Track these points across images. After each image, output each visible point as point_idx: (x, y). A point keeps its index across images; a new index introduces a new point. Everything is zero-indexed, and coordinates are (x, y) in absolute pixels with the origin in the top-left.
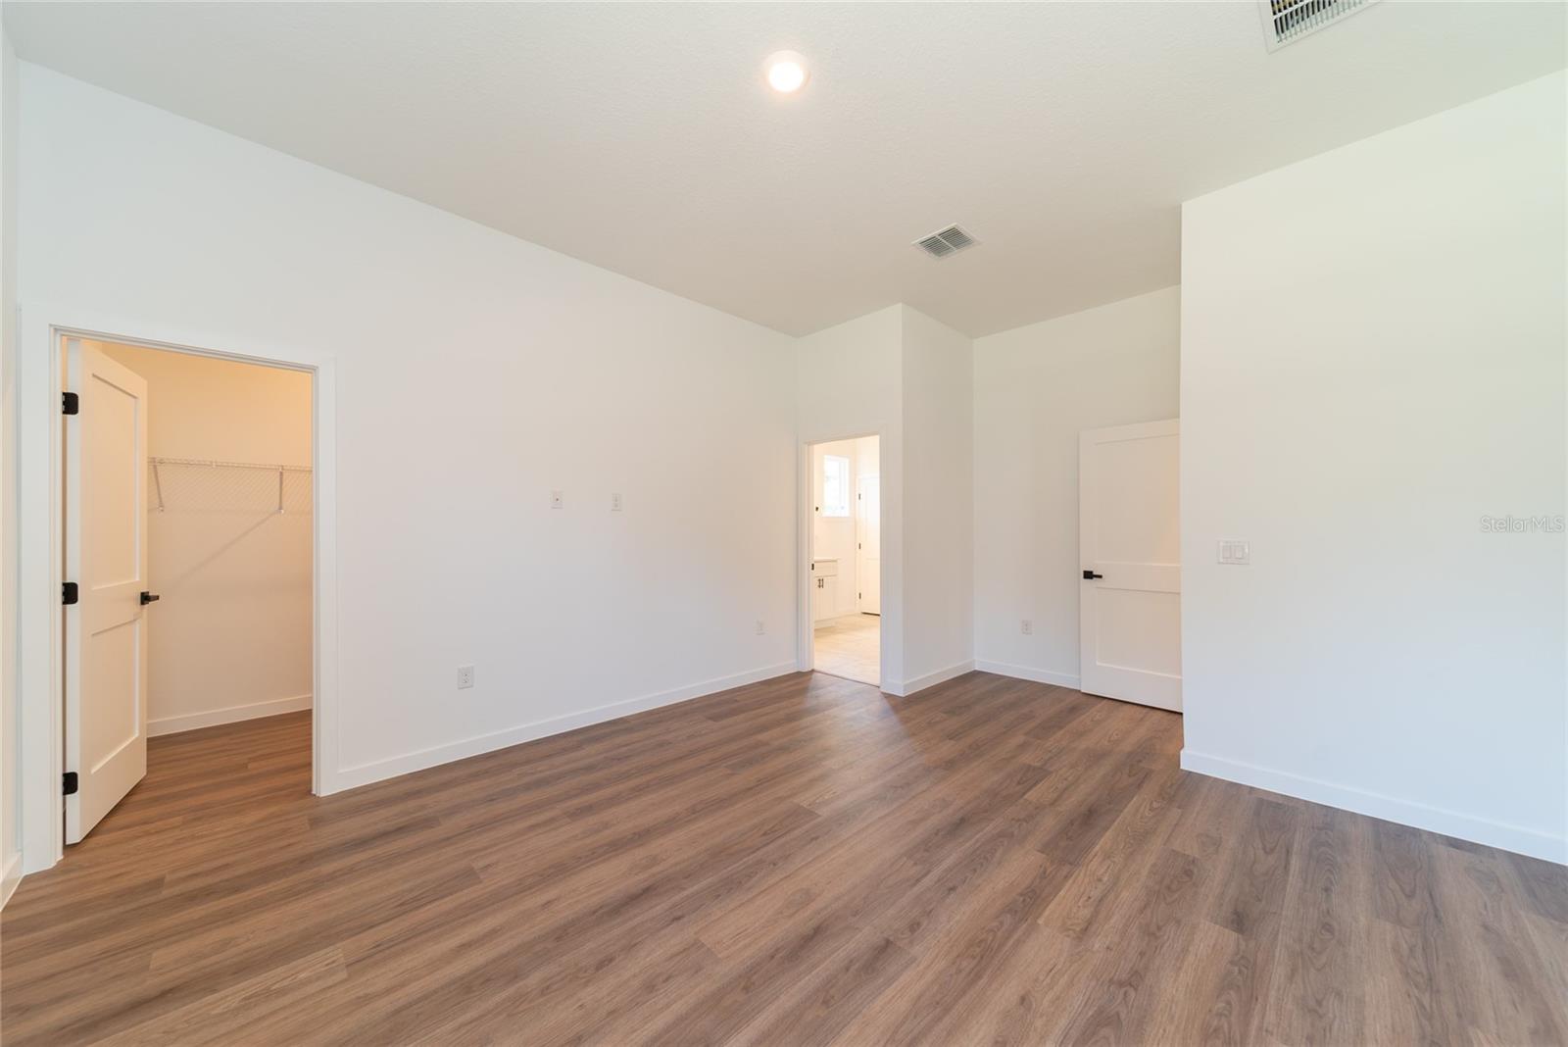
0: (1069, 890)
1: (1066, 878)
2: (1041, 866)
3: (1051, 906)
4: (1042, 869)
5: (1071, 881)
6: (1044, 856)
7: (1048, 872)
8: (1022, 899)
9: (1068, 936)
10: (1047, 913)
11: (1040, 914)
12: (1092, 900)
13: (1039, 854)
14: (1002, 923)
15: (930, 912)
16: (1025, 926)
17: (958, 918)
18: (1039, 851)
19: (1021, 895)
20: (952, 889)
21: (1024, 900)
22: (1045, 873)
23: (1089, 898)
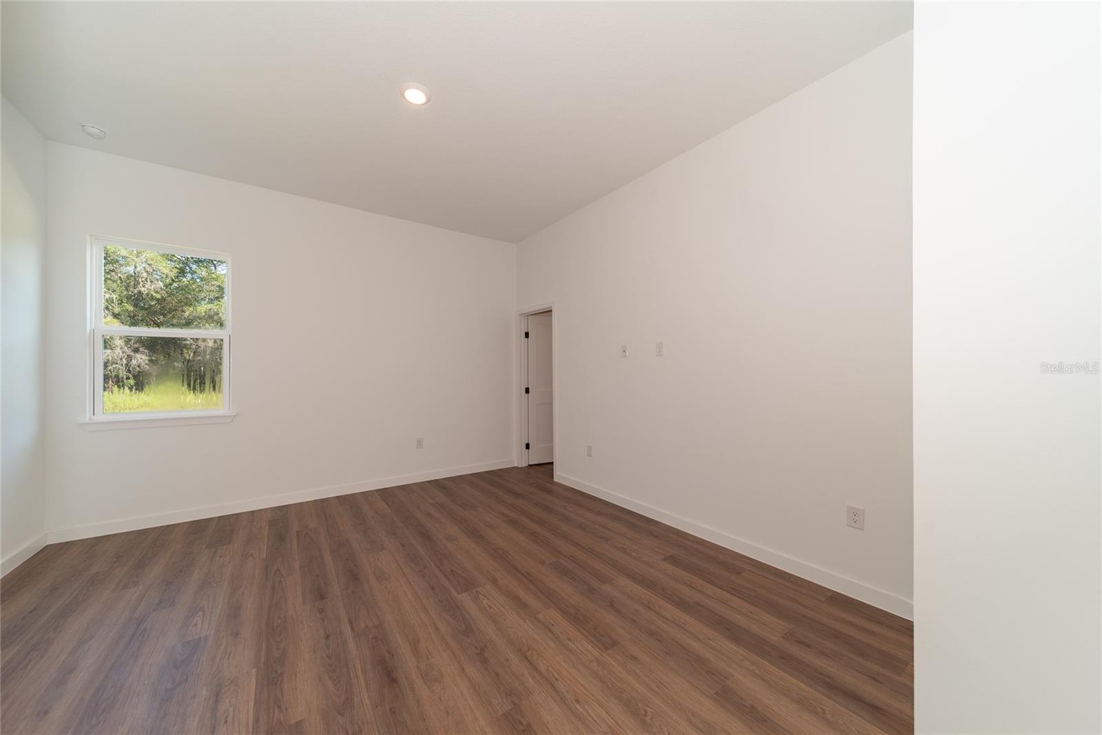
0: (248, 714)
1: (257, 720)
2: (286, 709)
3: (253, 686)
4: (283, 707)
5: (251, 722)
6: (293, 722)
7: (276, 711)
8: (279, 672)
9: (228, 679)
10: (254, 680)
11: (257, 675)
12: (223, 722)
13: (300, 719)
14: (278, 649)
15: (323, 620)
16: (263, 659)
17: (306, 630)
18: (301, 721)
19: (282, 674)
20: (327, 637)
21: (277, 672)
22: (279, 707)
23: (226, 722)
